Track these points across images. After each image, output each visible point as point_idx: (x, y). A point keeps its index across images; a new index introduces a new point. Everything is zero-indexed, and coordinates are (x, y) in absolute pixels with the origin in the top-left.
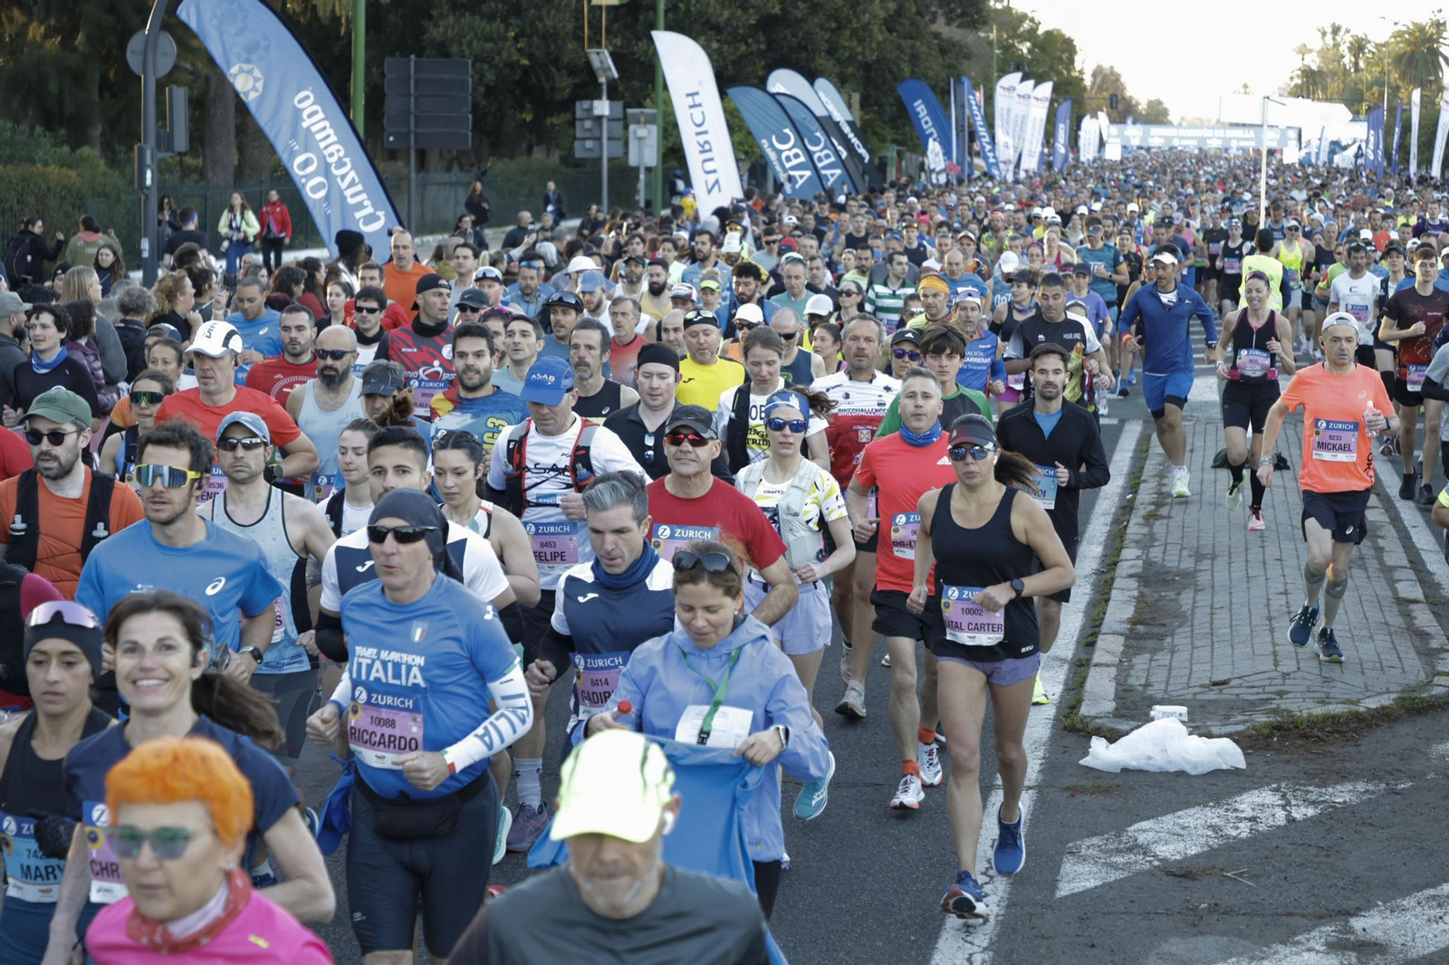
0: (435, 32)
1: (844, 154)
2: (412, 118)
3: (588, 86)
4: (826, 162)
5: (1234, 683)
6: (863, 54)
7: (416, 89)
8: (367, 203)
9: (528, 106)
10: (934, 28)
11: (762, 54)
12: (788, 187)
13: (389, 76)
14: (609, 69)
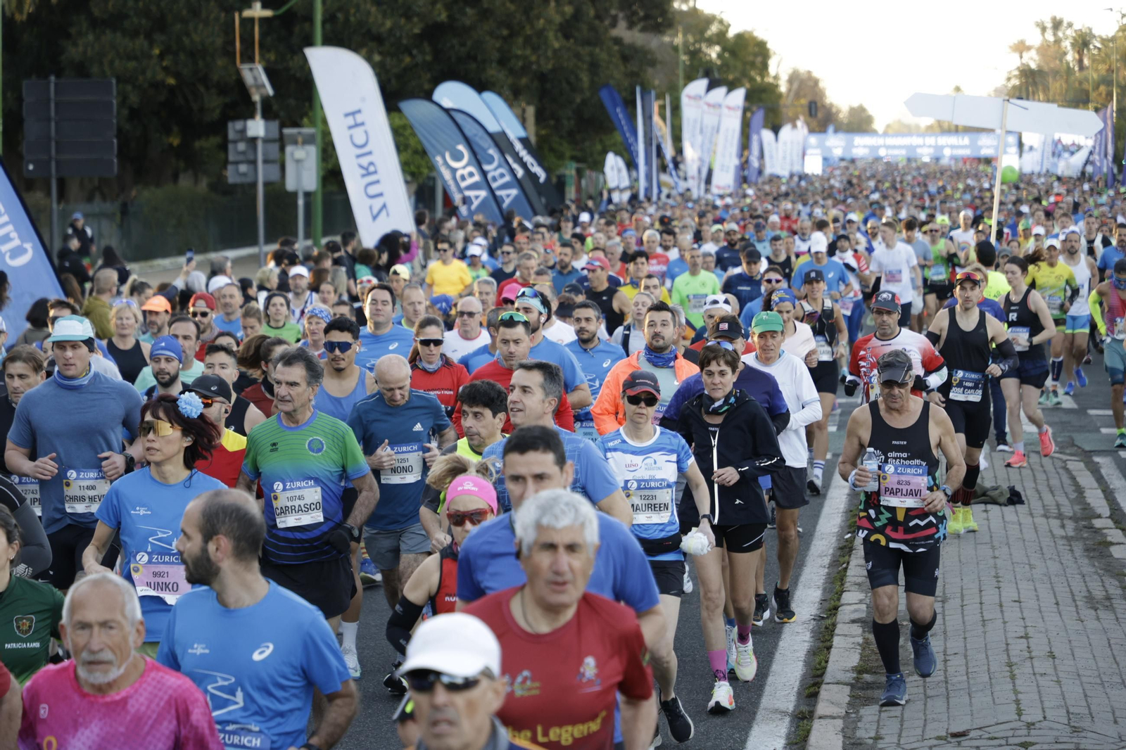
0: (74, 52)
1: (520, 172)
2: (53, 144)
3: (240, 105)
4: (501, 182)
5: (972, 734)
6: (538, 63)
7: (57, 112)
8: (14, 235)
9: (175, 129)
10: (615, 32)
11: (428, 66)
12: (463, 210)
13: (28, 99)
14: (263, 86)
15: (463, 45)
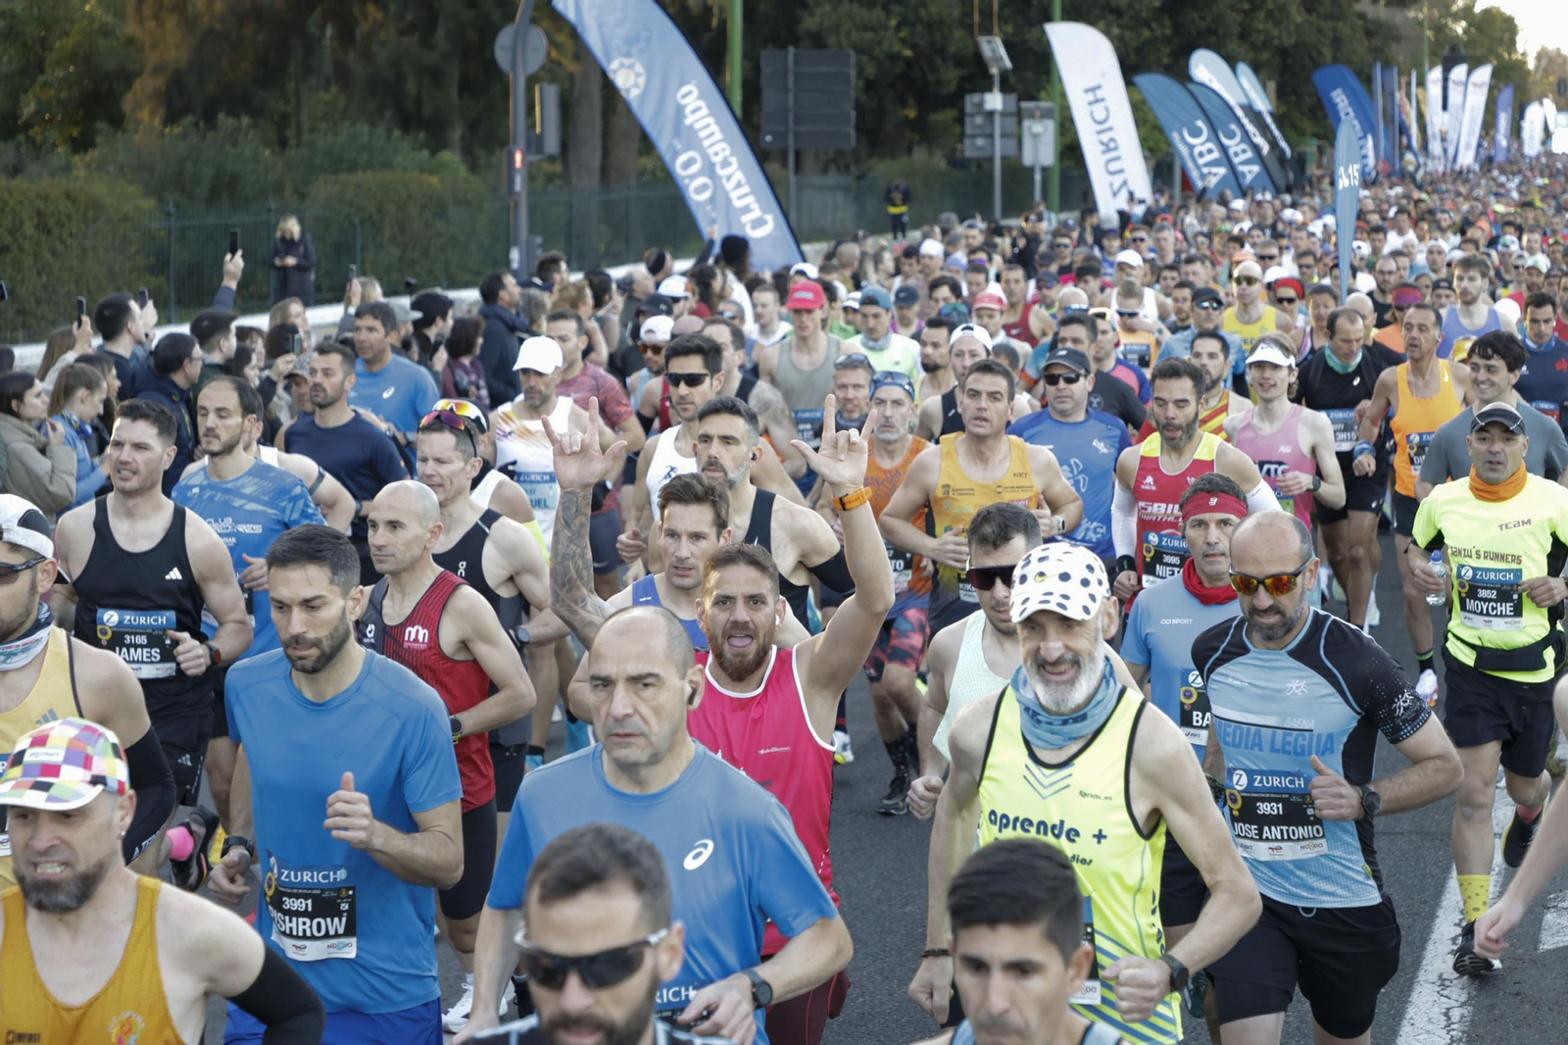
0: (809, 23)
1: (1266, 148)
2: (791, 115)
3: (978, 77)
4: (1243, 157)
6: (1280, 39)
7: (795, 84)
8: (755, 206)
9: (912, 101)
10: (1359, 7)
11: (1168, 40)
13: (767, 69)
14: (1001, 59)
15: (1203, 18)
